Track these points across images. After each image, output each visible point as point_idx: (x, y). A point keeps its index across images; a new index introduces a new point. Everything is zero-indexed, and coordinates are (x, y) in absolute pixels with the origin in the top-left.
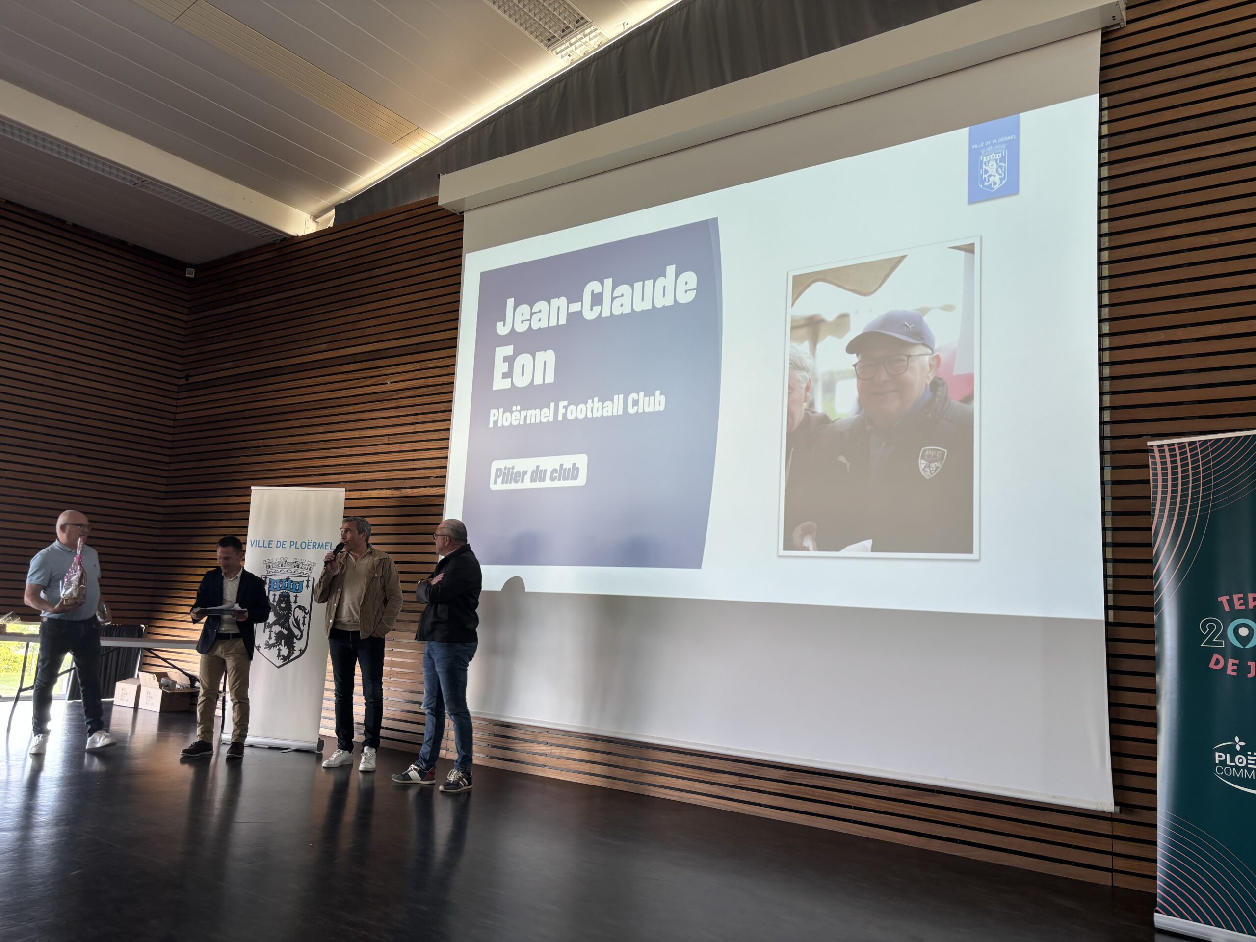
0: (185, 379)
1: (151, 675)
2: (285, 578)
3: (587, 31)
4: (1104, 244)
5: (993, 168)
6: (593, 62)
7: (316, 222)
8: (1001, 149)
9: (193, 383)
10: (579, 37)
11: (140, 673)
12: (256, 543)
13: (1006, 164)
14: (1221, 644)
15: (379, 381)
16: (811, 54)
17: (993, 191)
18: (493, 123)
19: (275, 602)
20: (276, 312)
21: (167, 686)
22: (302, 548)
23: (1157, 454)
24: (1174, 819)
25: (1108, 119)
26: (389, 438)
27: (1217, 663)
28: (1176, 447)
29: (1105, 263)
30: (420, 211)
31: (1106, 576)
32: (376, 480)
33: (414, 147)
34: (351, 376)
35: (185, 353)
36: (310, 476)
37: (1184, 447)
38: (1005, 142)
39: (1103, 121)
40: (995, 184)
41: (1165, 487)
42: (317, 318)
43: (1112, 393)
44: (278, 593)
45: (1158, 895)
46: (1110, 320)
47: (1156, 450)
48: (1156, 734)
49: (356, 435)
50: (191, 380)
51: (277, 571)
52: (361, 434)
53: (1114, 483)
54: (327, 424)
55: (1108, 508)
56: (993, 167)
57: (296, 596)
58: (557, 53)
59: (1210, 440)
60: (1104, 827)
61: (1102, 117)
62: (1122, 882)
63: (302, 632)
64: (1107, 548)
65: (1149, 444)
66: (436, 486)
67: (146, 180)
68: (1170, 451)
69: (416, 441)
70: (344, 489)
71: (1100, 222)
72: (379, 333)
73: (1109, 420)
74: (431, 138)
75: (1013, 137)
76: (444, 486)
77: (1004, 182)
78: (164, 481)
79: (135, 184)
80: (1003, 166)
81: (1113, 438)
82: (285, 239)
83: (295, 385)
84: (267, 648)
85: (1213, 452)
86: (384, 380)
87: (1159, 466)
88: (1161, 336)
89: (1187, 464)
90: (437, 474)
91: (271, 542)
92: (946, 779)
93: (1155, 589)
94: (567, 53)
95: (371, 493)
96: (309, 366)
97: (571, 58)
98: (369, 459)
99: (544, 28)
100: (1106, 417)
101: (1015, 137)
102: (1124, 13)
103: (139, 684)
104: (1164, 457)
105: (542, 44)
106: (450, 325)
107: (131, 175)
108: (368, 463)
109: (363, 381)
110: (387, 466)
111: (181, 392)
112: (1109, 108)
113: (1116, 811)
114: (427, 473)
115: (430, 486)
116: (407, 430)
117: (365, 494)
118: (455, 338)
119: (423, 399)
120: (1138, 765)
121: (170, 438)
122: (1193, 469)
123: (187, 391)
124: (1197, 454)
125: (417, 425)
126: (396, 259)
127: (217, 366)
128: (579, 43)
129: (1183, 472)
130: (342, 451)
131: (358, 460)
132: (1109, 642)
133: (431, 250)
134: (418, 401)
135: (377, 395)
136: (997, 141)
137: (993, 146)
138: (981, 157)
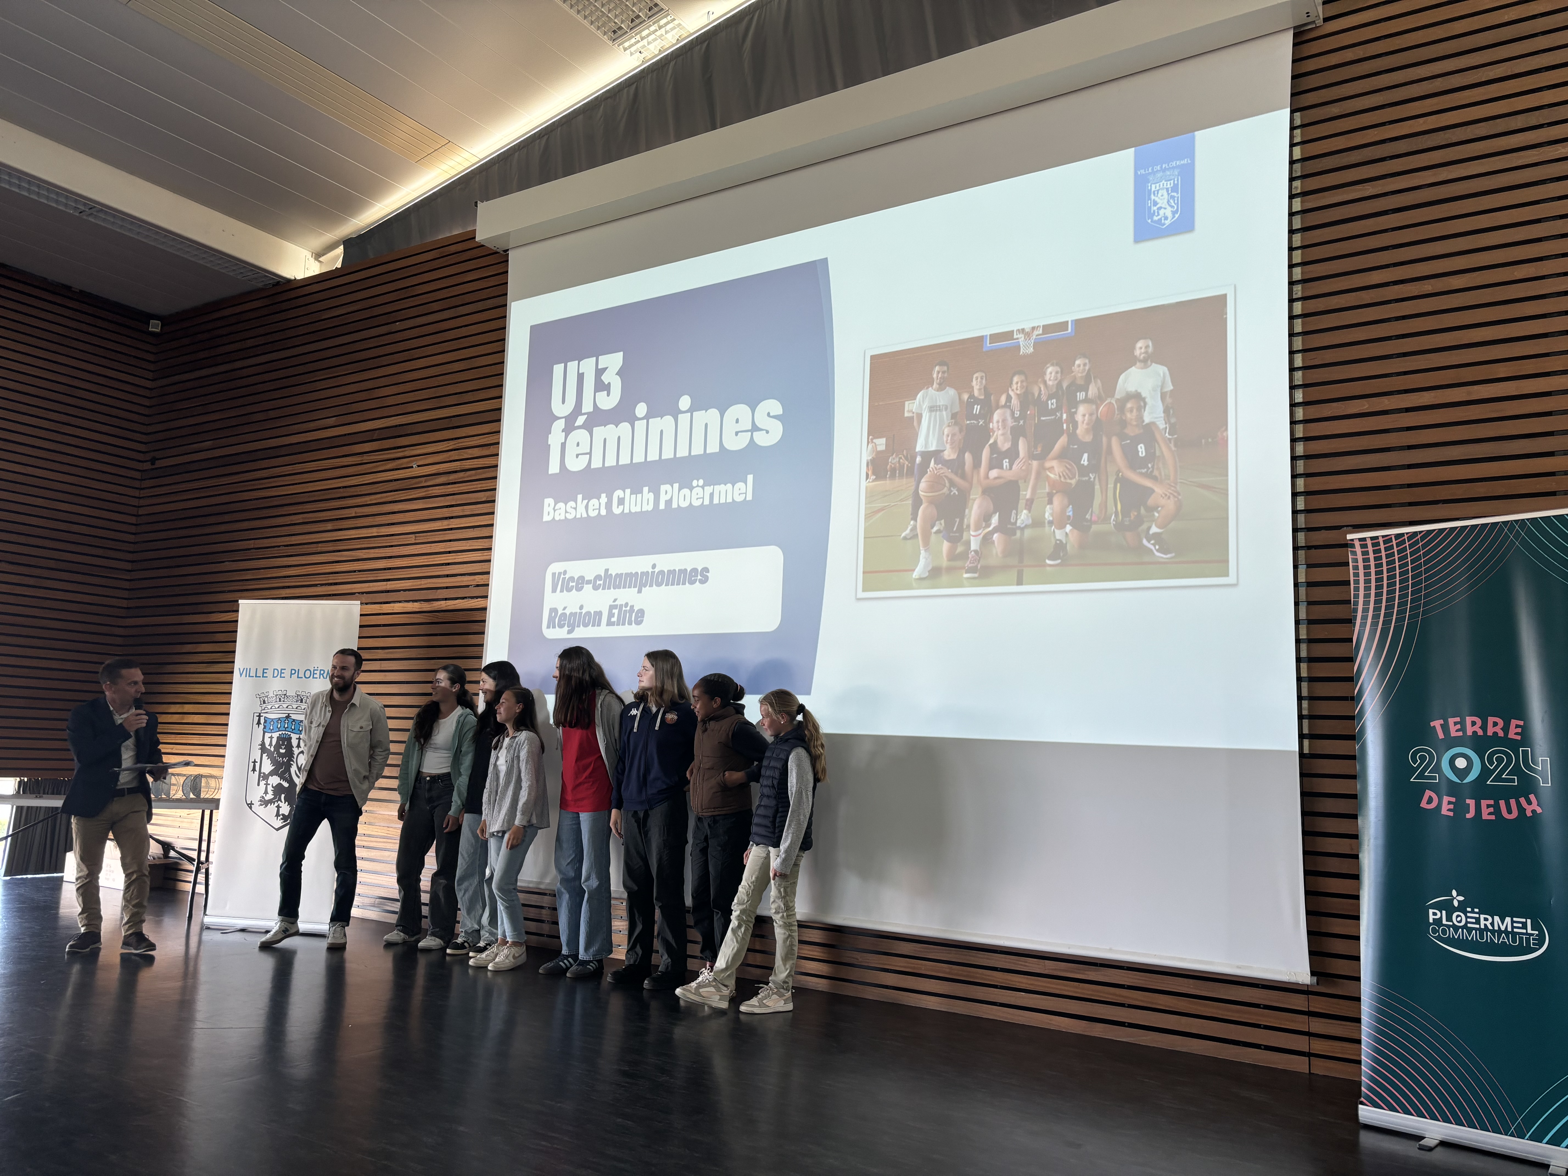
0: (150, 463)
2: (284, 715)
3: (662, 22)
4: (1296, 294)
5: (1164, 198)
6: (670, 61)
7: (320, 262)
8: (1173, 175)
9: (161, 468)
10: (652, 28)
12: (247, 672)
13: (1179, 195)
15: (402, 464)
16: (942, 54)
17: (1164, 227)
18: (546, 137)
19: (272, 747)
20: (266, 377)
22: (306, 677)
23: (1358, 550)
24: (1381, 992)
25: (1301, 139)
26: (416, 537)
27: (1430, 800)
28: (1381, 540)
29: (1298, 316)
30: (453, 249)
31: (1300, 698)
32: (399, 591)
33: (444, 167)
34: (366, 458)
35: (150, 429)
36: (316, 585)
37: (1390, 540)
38: (1177, 167)
39: (1294, 142)
40: (1166, 218)
41: (1367, 589)
42: (324, 384)
43: (1307, 475)
44: (276, 735)
45: (1363, 1083)
46: (1304, 386)
47: (1357, 544)
48: (1358, 888)
49: (373, 533)
50: (158, 464)
51: (273, 707)
52: (381, 532)
53: (1310, 584)
54: (337, 519)
55: (1303, 615)
56: (1162, 197)
57: (299, 739)
58: (625, 49)
59: (1420, 532)
60: (1299, 1002)
61: (1293, 137)
62: (1321, 1068)
64: (1301, 664)
65: (1349, 537)
66: (477, 597)
67: (94, 207)
68: (1374, 545)
69: (450, 541)
70: (359, 602)
71: (1291, 266)
72: (402, 404)
73: (1303, 509)
74: (466, 155)
75: (1187, 161)
76: (486, 597)
77: (1177, 216)
78: (126, 594)
79: (81, 213)
80: (1175, 197)
81: (1308, 529)
82: (278, 283)
83: (295, 470)
84: (261, 805)
85: (1424, 546)
86: (408, 463)
87: (1361, 564)
88: (1364, 406)
89: (1394, 561)
90: (479, 582)
91: (265, 671)
92: (1111, 950)
93: (1356, 712)
94: (638, 49)
95: (394, 607)
96: (314, 446)
97: (643, 56)
98: (390, 564)
99: (608, 16)
100: (1300, 505)
101: (1189, 162)
102: (1320, 9)
104: (1367, 553)
105: (605, 36)
106: (493, 393)
107: (76, 201)
108: (390, 569)
109: (382, 465)
110: (414, 572)
111: (144, 480)
112: (1302, 126)
113: (1312, 982)
114: (466, 580)
115: (469, 597)
116: (440, 527)
117: (386, 608)
118: (499, 409)
119: (459, 487)
120: (1338, 926)
121: (131, 538)
122: (1400, 567)
123: (153, 478)
124: (1405, 549)
125: (452, 520)
126: (423, 310)
127: (193, 445)
128: (653, 37)
129: (1388, 571)
130: (357, 554)
131: (377, 565)
132: (1304, 778)
133: (468, 298)
134: (453, 489)
135: (400, 482)
136: (1168, 165)
137: (1163, 172)
138: (1149, 185)
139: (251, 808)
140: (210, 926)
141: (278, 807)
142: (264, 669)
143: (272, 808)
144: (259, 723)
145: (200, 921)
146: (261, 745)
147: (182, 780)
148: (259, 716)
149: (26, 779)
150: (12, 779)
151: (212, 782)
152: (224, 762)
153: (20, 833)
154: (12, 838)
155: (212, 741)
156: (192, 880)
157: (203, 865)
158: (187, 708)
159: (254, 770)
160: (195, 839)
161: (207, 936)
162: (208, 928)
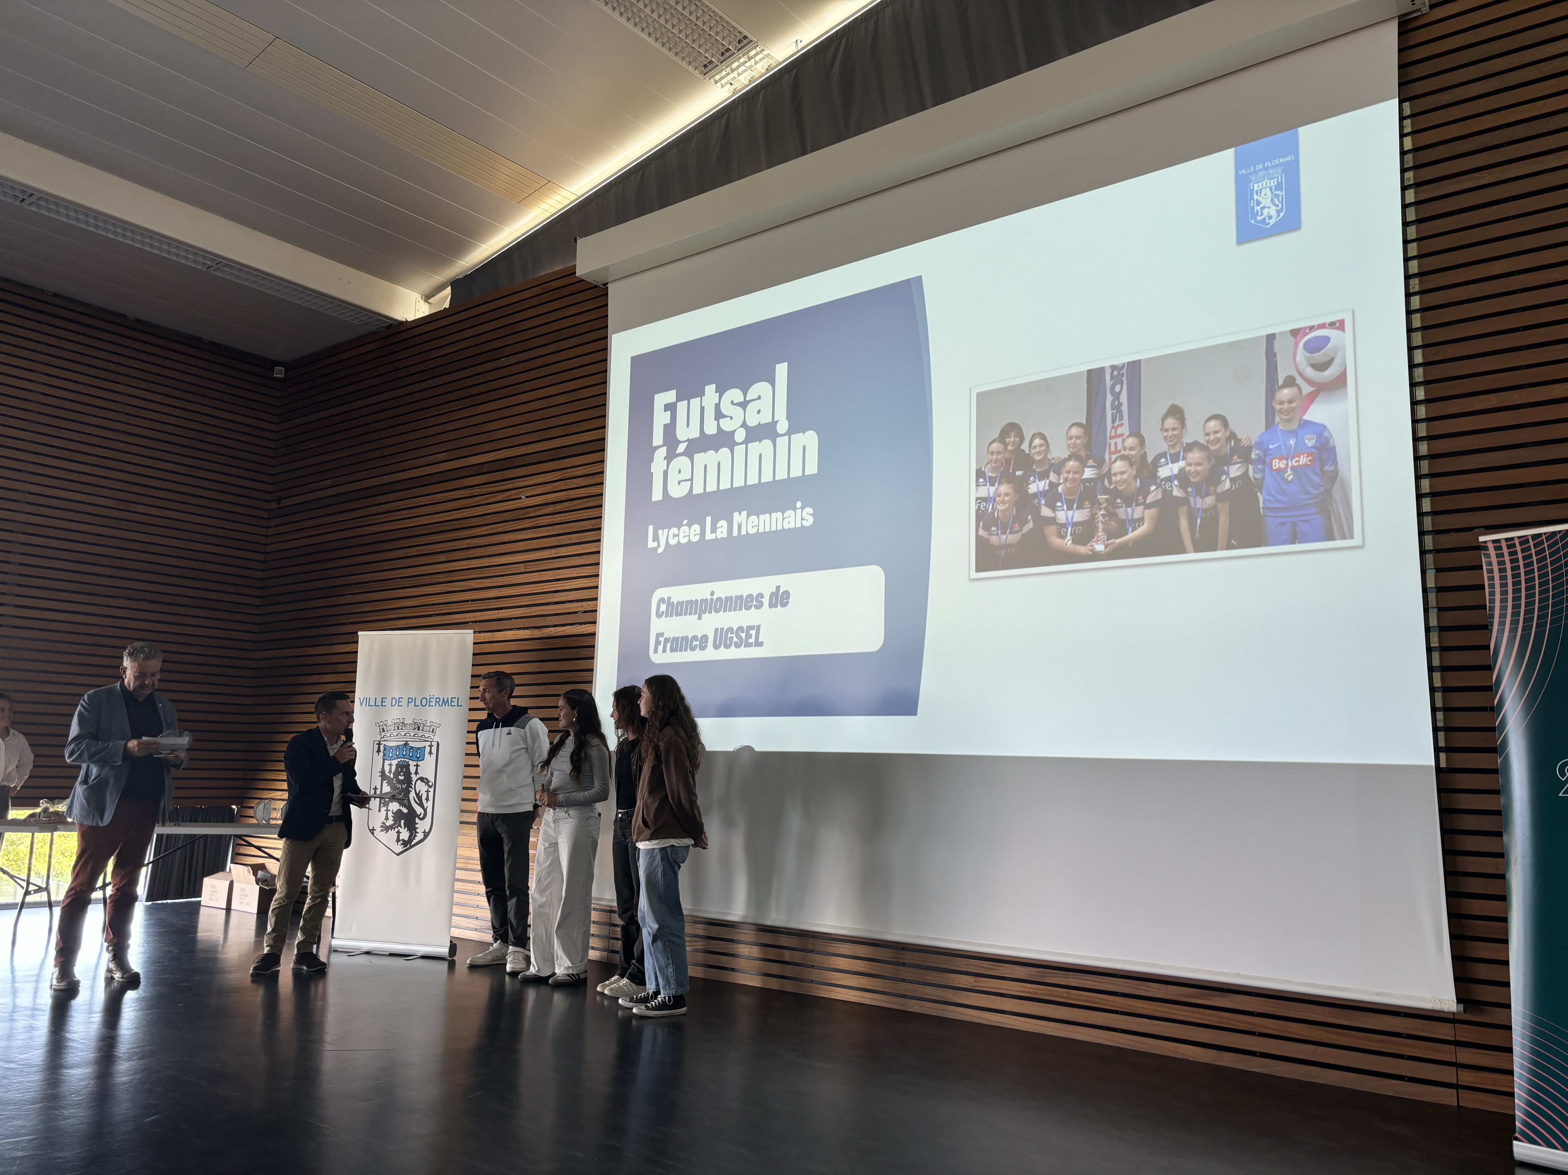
0: (276, 502)
1: (245, 868)
2: (403, 743)
3: (752, 53)
4: (1413, 288)
5: (1268, 198)
6: (761, 90)
7: (429, 303)
8: (1276, 173)
9: (286, 507)
10: (742, 60)
11: (233, 866)
12: (366, 701)
13: (1284, 193)
15: (512, 495)
16: (1031, 68)
17: (1268, 227)
18: (641, 171)
19: (392, 774)
21: (266, 880)
23: (1492, 552)
24: (1533, 1020)
25: (1412, 129)
26: (525, 566)
28: (1517, 542)
29: (1416, 311)
30: (554, 284)
31: (1434, 710)
32: (510, 619)
33: (544, 206)
34: (476, 491)
35: (275, 471)
36: (431, 615)
37: (1527, 541)
38: (1280, 165)
39: (1405, 132)
40: (1270, 217)
41: (1504, 593)
42: (433, 421)
43: (1431, 476)
44: (395, 762)
45: (1517, 1118)
46: (1425, 383)
47: (1491, 546)
48: (1507, 909)
49: (485, 563)
50: (284, 503)
51: (392, 735)
52: (492, 562)
53: (1439, 590)
54: (450, 551)
55: (1434, 622)
56: (1267, 196)
57: (417, 766)
58: (716, 82)
59: (1560, 532)
60: (1445, 1031)
61: (1403, 127)
62: (1470, 1100)
63: (425, 810)
64: (1434, 674)
65: (1482, 539)
66: (585, 623)
67: (221, 262)
68: (1509, 547)
69: (559, 569)
70: (472, 631)
71: (1406, 260)
72: (509, 437)
73: (1429, 510)
74: (564, 193)
75: (1291, 158)
76: (595, 622)
77: (1282, 215)
78: (256, 628)
79: (208, 268)
80: (1279, 195)
81: (1436, 532)
82: (391, 325)
83: (409, 504)
84: (382, 830)
86: (517, 494)
87: (1496, 567)
88: (1492, 401)
89: (1532, 564)
90: (586, 608)
91: (384, 700)
92: (1238, 975)
93: (1497, 724)
94: (728, 81)
95: (505, 635)
96: (427, 481)
97: (734, 87)
98: (502, 593)
99: (698, 52)
100: (1425, 506)
101: (1293, 159)
103: (231, 879)
104: (1502, 555)
105: (696, 71)
106: (596, 423)
107: (204, 257)
108: (502, 597)
109: (493, 497)
110: (524, 600)
111: (271, 519)
112: (1412, 116)
113: (1459, 1010)
114: (574, 607)
115: (577, 623)
116: (548, 555)
117: (498, 636)
118: (603, 440)
119: (566, 516)
120: (1483, 950)
121: (260, 575)
122: (1539, 569)
123: (280, 517)
124: (1543, 550)
125: (560, 549)
126: (527, 345)
127: (315, 484)
128: (743, 68)
129: (1526, 573)
130: (470, 584)
131: (488, 595)
132: (1442, 794)
133: (570, 332)
134: (559, 519)
135: (510, 513)
136: (1271, 164)
137: (1265, 171)
138: (1252, 185)
139: (373, 834)
140: (338, 949)
141: (398, 832)
142: (382, 698)
143: (393, 834)
144: (379, 751)
145: (328, 944)
146: (381, 772)
148: (379, 744)
153: (161, 860)
154: (153, 865)
161: (335, 959)
162: (336, 951)
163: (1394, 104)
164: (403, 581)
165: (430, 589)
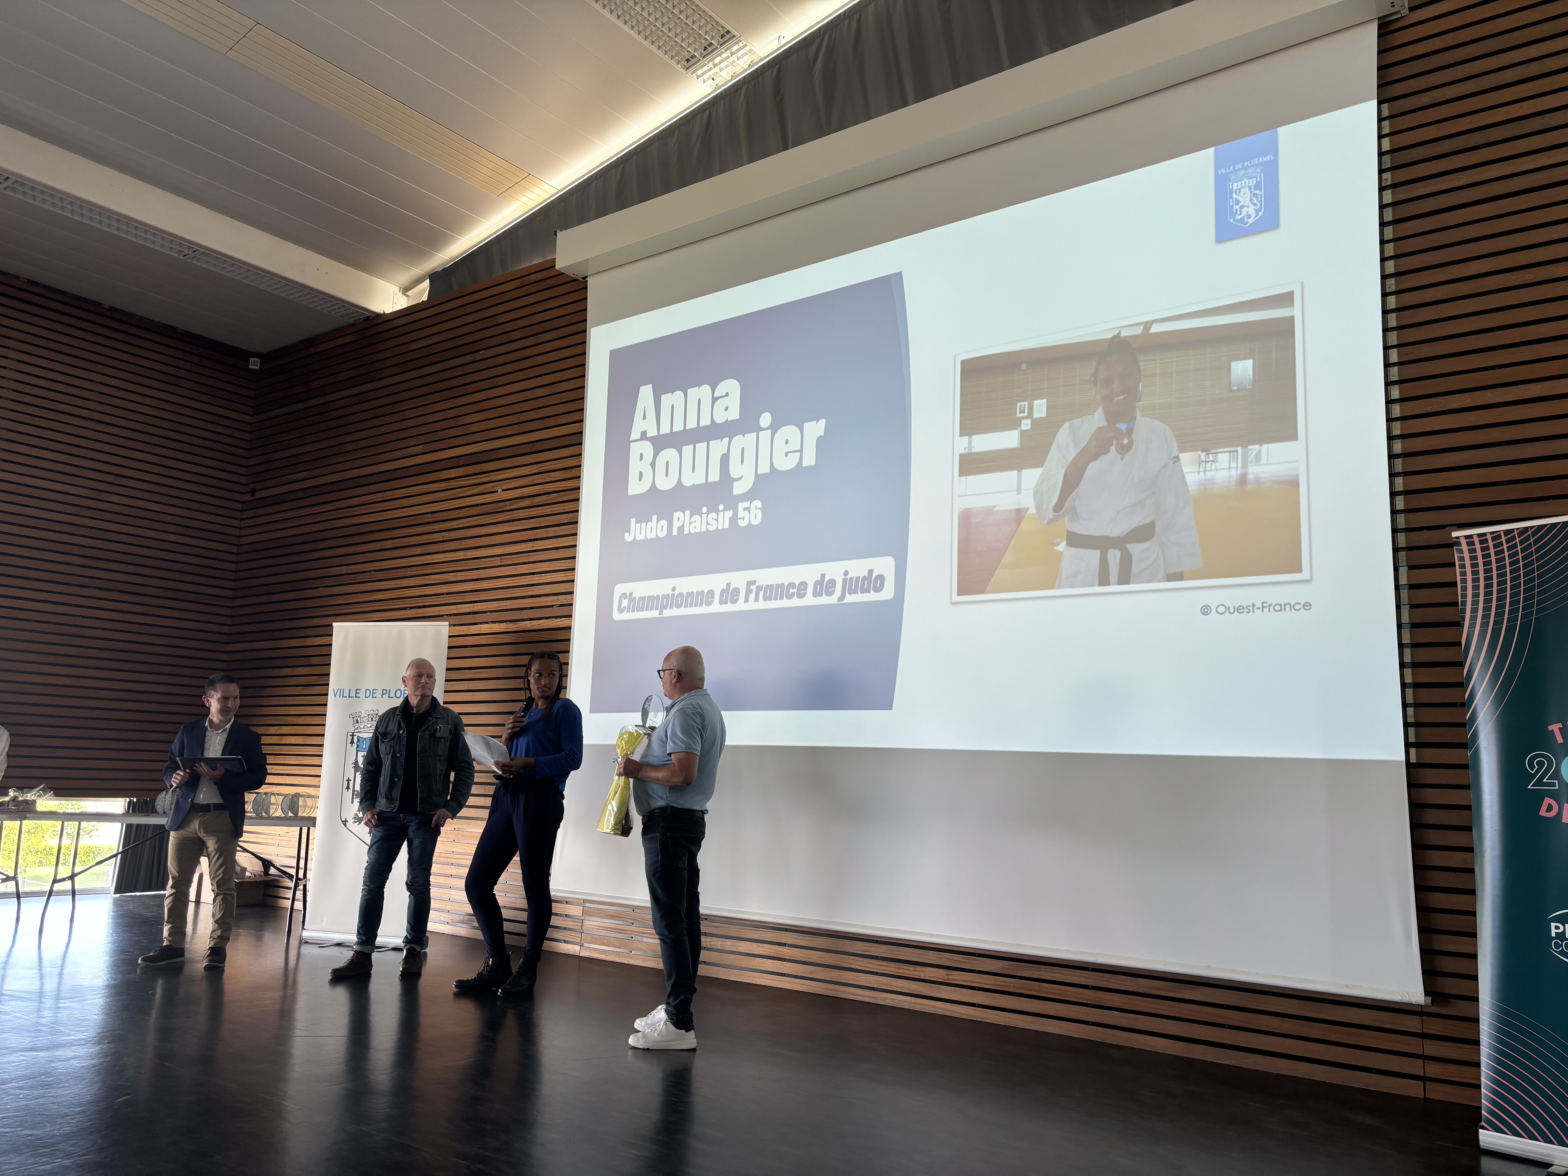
0: (249, 495)
3: (735, 48)
4: (1389, 288)
6: (742, 86)
7: (407, 296)
8: (1255, 173)
9: (260, 499)
10: (724, 55)
12: (340, 693)
13: (1263, 193)
14: (1554, 785)
15: (488, 489)
16: (1014, 64)
17: (1247, 225)
18: (622, 166)
23: (1464, 547)
24: (1501, 1010)
25: (1391, 130)
26: (501, 559)
27: (1549, 808)
28: (1489, 537)
29: (1392, 311)
30: (533, 278)
31: (1405, 705)
32: (486, 612)
33: (524, 199)
34: (453, 484)
35: (251, 462)
36: (405, 608)
37: (1499, 537)
38: (1259, 164)
39: (1383, 133)
40: (1249, 217)
41: (1476, 588)
42: (412, 414)
43: (1405, 474)
45: (1483, 1108)
46: (1400, 382)
47: (1463, 542)
48: (1475, 902)
49: (460, 556)
50: (258, 495)
51: (366, 727)
52: (467, 556)
53: (1412, 587)
54: (425, 544)
55: (1405, 619)
56: (1246, 196)
58: (698, 77)
59: (1531, 527)
60: (1412, 1024)
61: (1381, 128)
62: (1437, 1093)
64: (1405, 670)
65: (1455, 534)
66: (561, 617)
67: (198, 250)
68: (1481, 542)
69: (535, 562)
70: (447, 623)
71: (1383, 260)
72: (487, 430)
73: (1402, 508)
74: (545, 187)
75: (1270, 158)
76: (571, 616)
77: (1260, 214)
78: (227, 621)
79: (184, 256)
80: (1258, 195)
81: (1408, 530)
82: (368, 318)
83: (385, 497)
84: (355, 822)
85: (1536, 542)
86: (494, 487)
87: (1468, 562)
88: (1466, 400)
89: (1503, 559)
90: (561, 602)
91: (358, 691)
92: (1208, 967)
93: (1467, 718)
94: (710, 76)
95: (481, 628)
96: (402, 473)
97: (716, 82)
98: (478, 586)
99: (681, 46)
100: (1399, 504)
101: (1272, 158)
104: (1474, 551)
105: (679, 65)
106: (574, 417)
107: (180, 244)
108: (476, 591)
109: (468, 490)
110: (500, 593)
111: (245, 511)
112: (1390, 117)
113: (1427, 1003)
114: (549, 600)
115: (552, 617)
116: (524, 549)
117: (474, 629)
118: (581, 433)
119: (543, 509)
120: (1454, 943)
121: (233, 567)
122: (1511, 564)
123: (253, 509)
124: (1515, 546)
125: (536, 542)
126: (505, 338)
127: (289, 476)
128: (725, 63)
129: (1498, 569)
130: (444, 577)
131: (464, 588)
132: (1411, 789)
133: (549, 325)
134: (537, 512)
135: (486, 506)
136: (1250, 163)
137: (1245, 170)
138: (1231, 183)
139: (345, 825)
140: (309, 941)
144: (352, 742)
145: (299, 935)
146: (355, 764)
147: (281, 798)
148: (353, 736)
149: (135, 800)
150: (122, 799)
151: (309, 802)
152: (320, 782)
153: (130, 851)
154: (121, 856)
155: (308, 761)
156: (291, 897)
157: (301, 882)
158: (286, 730)
159: (348, 788)
160: (294, 857)
161: (306, 950)
162: (306, 942)
163: (1372, 106)
164: (377, 574)
165: (406, 582)
